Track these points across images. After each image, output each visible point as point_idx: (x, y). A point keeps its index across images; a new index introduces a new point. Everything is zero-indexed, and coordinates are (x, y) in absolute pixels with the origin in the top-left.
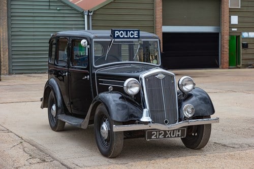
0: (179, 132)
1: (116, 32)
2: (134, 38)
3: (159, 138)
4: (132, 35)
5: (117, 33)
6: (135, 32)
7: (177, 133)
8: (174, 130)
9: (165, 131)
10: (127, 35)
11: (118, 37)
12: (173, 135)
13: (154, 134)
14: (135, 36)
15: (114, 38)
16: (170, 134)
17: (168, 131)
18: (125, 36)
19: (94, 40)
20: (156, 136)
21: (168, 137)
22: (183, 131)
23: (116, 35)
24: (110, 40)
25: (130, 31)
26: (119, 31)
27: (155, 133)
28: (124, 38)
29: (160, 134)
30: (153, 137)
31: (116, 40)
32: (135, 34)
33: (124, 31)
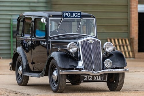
1: (65, 13)
4: (76, 15)
5: (66, 14)
6: (78, 13)
7: (101, 78)
8: (99, 76)
9: (93, 76)
10: (72, 15)
11: (66, 17)
12: (98, 79)
14: (78, 16)
15: (64, 17)
16: (96, 78)
17: (95, 76)
18: (71, 16)
20: (87, 79)
21: (95, 80)
22: (105, 77)
23: (65, 15)
24: (61, 19)
26: (67, 12)
29: (89, 78)
30: (85, 80)
31: (65, 19)
32: (78, 15)
33: (70, 12)
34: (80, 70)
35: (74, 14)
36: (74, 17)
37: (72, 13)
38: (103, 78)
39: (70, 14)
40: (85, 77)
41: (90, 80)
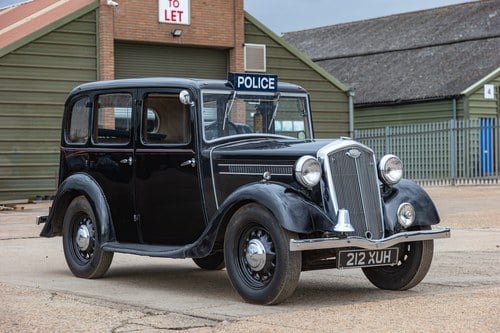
0: (387, 254)
1: (240, 78)
2: (268, 90)
3: (357, 265)
4: (265, 85)
5: (241, 80)
6: (271, 79)
7: (385, 257)
8: (380, 251)
9: (367, 252)
10: (256, 84)
11: (243, 88)
12: (379, 259)
13: (351, 257)
14: (270, 87)
15: (237, 89)
16: (375, 258)
17: (372, 252)
18: (255, 87)
19: (202, 92)
20: (353, 261)
21: (371, 263)
22: (394, 252)
23: (239, 83)
24: (229, 92)
25: (262, 77)
26: (245, 76)
27: (352, 254)
28: (252, 89)
29: (359, 258)
30: (349, 263)
31: (240, 93)
32: (270, 83)
33: (252, 76)
34: (343, 235)
35: (261, 82)
36: (261, 90)
37: (257, 77)
38: (389, 257)
39: (252, 81)
40: (349, 255)
41: (360, 263)
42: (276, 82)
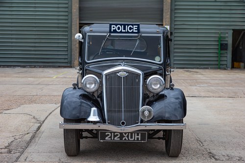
0: (138, 135)
1: (112, 26)
2: (133, 32)
3: (114, 140)
5: (114, 27)
6: (134, 26)
7: (136, 137)
8: (132, 133)
11: (115, 31)
12: (132, 138)
13: (108, 135)
14: (134, 31)
15: (111, 32)
16: (128, 137)
17: (125, 133)
18: (123, 31)
19: (88, 34)
20: (111, 137)
21: (125, 140)
22: (143, 135)
25: (128, 25)
26: (116, 25)
27: (110, 134)
28: (121, 32)
29: (115, 136)
30: (107, 138)
31: (112, 34)
32: (134, 29)
35: (127, 28)
36: (128, 32)
38: (139, 137)
40: (106, 134)
41: (115, 139)
42: (138, 28)
